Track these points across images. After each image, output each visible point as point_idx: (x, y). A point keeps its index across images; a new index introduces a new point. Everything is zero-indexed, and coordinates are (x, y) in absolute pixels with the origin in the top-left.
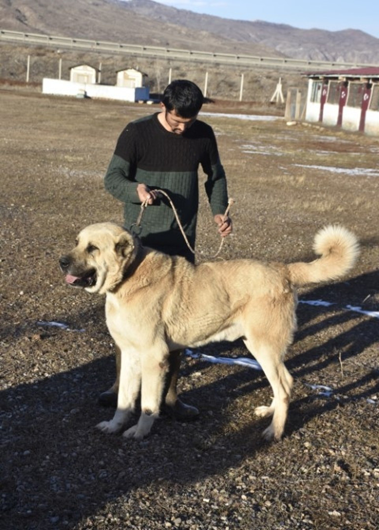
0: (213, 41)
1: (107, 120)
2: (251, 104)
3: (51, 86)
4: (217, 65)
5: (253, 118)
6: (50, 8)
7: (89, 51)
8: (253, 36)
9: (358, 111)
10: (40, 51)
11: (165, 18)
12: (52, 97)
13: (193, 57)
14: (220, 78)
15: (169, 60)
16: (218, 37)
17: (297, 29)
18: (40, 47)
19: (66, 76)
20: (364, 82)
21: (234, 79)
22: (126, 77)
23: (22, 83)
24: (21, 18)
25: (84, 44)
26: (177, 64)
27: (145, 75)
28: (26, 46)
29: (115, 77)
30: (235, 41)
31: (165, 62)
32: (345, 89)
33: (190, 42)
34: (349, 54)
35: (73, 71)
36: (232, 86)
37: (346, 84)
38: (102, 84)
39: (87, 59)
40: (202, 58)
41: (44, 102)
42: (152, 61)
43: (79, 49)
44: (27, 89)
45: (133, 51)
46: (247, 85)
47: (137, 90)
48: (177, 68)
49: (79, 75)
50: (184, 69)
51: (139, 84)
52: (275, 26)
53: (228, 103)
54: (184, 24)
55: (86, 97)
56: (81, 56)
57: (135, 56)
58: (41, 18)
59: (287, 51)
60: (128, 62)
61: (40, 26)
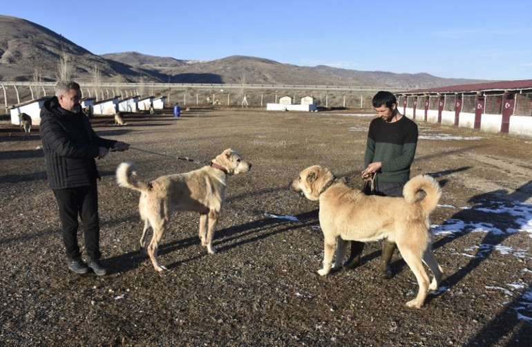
0: (354, 82)
1: (291, 120)
2: (366, 109)
3: (271, 107)
4: (351, 92)
5: (364, 115)
6: (278, 73)
7: (290, 90)
8: (374, 78)
9: (412, 110)
10: (268, 92)
11: (331, 72)
12: (270, 112)
13: (340, 89)
14: (352, 98)
15: (328, 91)
16: (356, 79)
17: (395, 74)
18: (268, 90)
19: (278, 102)
20: (425, 96)
21: (358, 98)
22: (305, 100)
23: (260, 107)
24: (265, 79)
25: (289, 87)
26: (332, 93)
27: (314, 99)
28: (262, 90)
29: (300, 101)
30: (365, 81)
31: (326, 92)
32: (406, 100)
33: (343, 82)
34: (422, 84)
35: (281, 99)
36: (358, 101)
37: (406, 97)
38: (296, 104)
39: (289, 94)
40: (344, 89)
41: (267, 114)
42: (319, 92)
43: (287, 90)
44: (261, 109)
45: (311, 88)
46: (365, 100)
47: (310, 106)
48: (332, 95)
49: (284, 101)
50: (335, 95)
51: (311, 103)
52: (385, 73)
53: (355, 109)
54: (341, 75)
55: (286, 110)
56: (287, 93)
57: (312, 90)
58: (274, 78)
59: (391, 84)
60: (308, 93)
61: (274, 81)
